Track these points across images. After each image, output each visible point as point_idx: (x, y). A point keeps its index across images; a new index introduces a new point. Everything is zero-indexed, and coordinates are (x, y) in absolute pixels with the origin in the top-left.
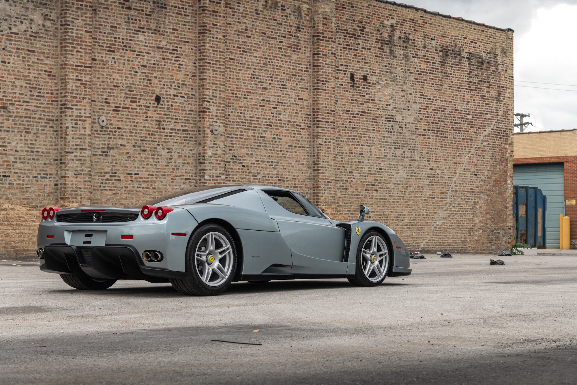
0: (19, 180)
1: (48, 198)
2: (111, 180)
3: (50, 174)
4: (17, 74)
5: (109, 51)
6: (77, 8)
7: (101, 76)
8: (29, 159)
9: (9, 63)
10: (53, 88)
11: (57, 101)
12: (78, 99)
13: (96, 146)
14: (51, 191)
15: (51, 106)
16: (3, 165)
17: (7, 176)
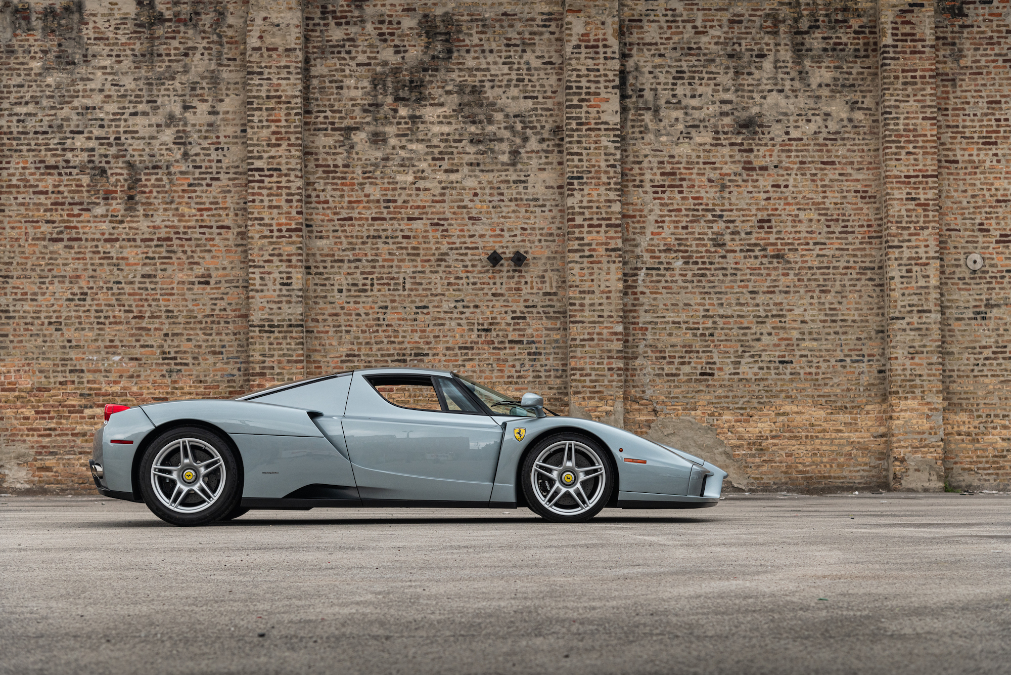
0: (810, 367)
1: (867, 393)
2: (995, 359)
3: (869, 355)
4: (802, 201)
5: (984, 144)
6: (905, 83)
7: (969, 188)
8: (829, 334)
9: (786, 186)
10: (872, 217)
11: (881, 237)
12: (912, 231)
13: (961, 304)
14: (872, 381)
15: (867, 246)
16: (779, 345)
17: (787, 362)
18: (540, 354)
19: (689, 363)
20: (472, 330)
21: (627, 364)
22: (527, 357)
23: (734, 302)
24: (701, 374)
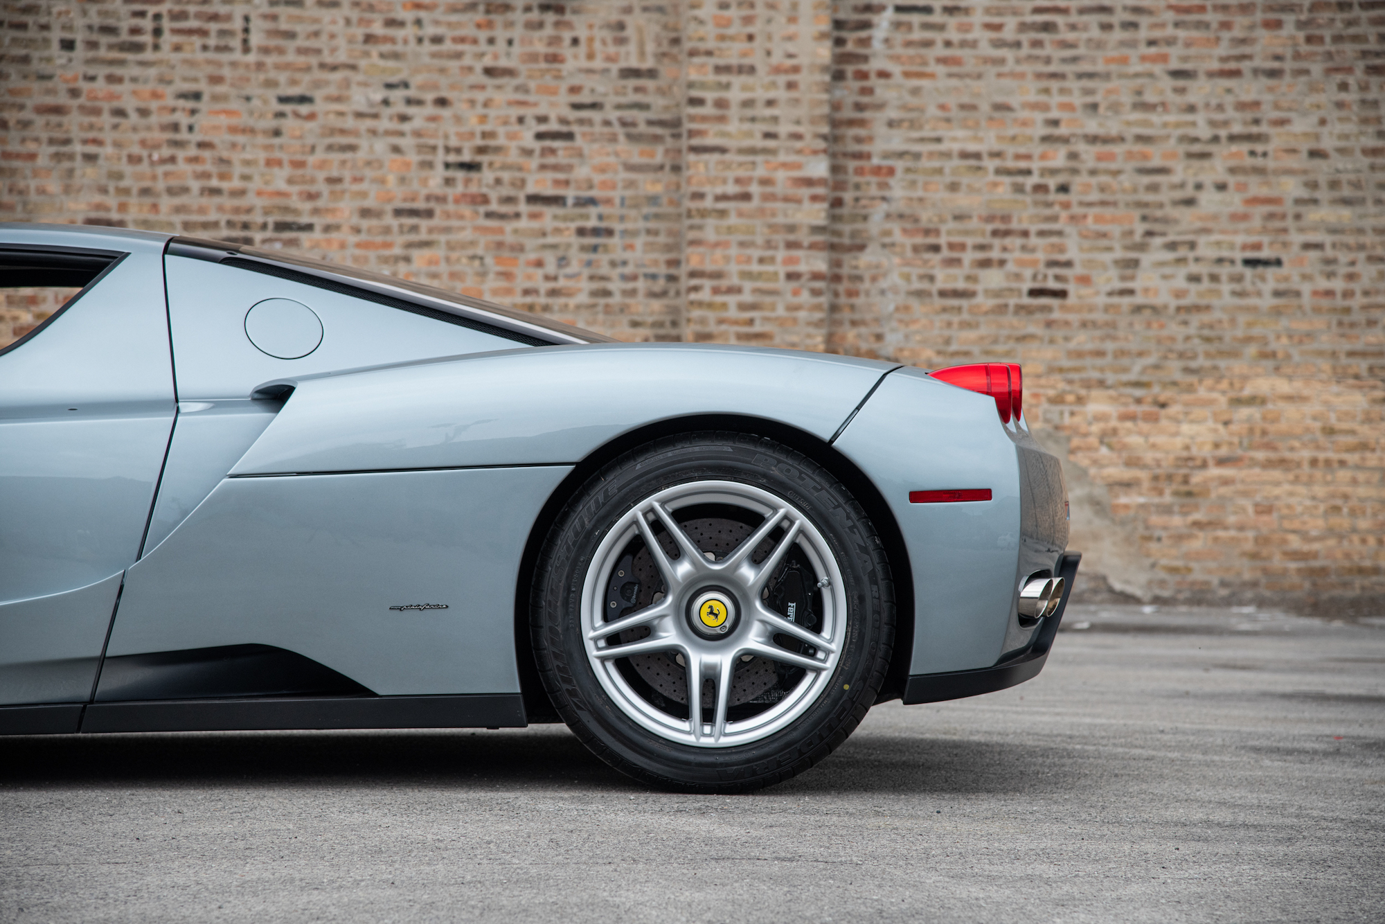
0: (1330, 276)
16: (1245, 217)
17: (1265, 263)
18: (609, 232)
19: (1002, 263)
20: (429, 165)
21: (837, 264)
22: (576, 241)
23: (1127, 99)
24: (1034, 293)
